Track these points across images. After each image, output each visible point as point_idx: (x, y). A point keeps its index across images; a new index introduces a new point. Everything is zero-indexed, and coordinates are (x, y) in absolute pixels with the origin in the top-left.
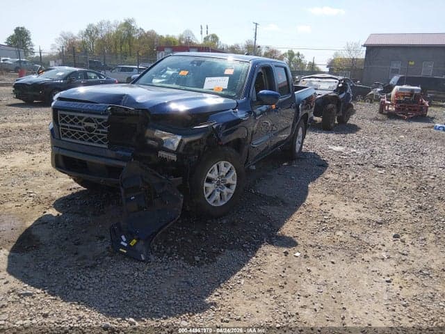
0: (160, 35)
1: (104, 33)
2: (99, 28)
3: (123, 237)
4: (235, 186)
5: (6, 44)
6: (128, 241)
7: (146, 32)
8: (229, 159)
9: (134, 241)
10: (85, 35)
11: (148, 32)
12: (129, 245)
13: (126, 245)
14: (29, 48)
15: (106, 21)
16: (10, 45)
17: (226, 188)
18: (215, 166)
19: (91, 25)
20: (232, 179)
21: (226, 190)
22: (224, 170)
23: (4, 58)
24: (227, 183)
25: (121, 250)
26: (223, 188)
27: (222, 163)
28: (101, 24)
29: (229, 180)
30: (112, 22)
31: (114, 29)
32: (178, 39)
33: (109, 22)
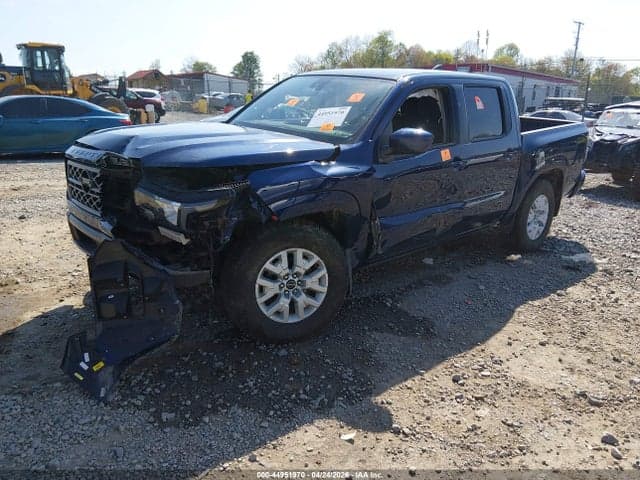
0: (427, 51)
1: (351, 54)
2: (344, 48)
3: (86, 355)
4: (323, 296)
5: (232, 75)
6: (91, 364)
7: (408, 48)
8: (315, 247)
9: (101, 364)
10: (326, 58)
11: (412, 48)
12: (91, 369)
13: (85, 367)
14: (257, 79)
15: (353, 37)
16: (236, 77)
17: (304, 295)
18: (284, 254)
19: (334, 44)
20: (319, 282)
21: (302, 300)
22: (302, 265)
23: (215, 93)
24: (308, 287)
25: (76, 374)
26: (297, 294)
27: (299, 253)
28: (347, 41)
29: (312, 283)
30: (362, 39)
31: (364, 47)
32: (453, 54)
33: (357, 38)
